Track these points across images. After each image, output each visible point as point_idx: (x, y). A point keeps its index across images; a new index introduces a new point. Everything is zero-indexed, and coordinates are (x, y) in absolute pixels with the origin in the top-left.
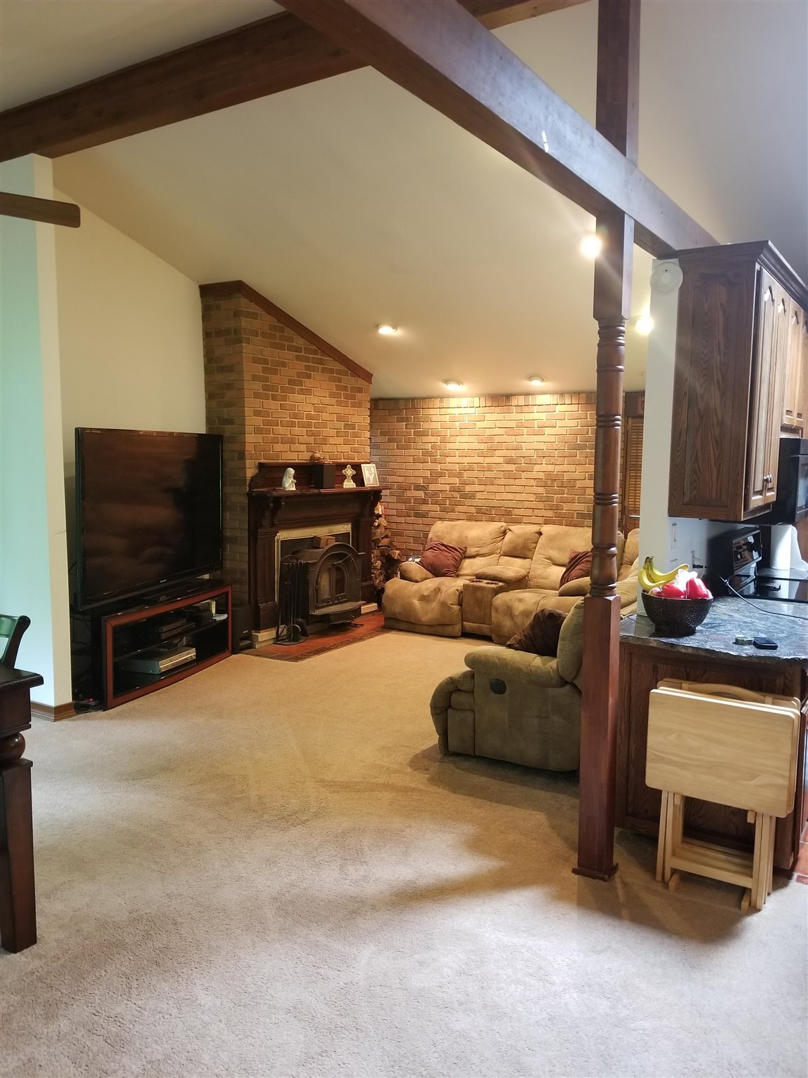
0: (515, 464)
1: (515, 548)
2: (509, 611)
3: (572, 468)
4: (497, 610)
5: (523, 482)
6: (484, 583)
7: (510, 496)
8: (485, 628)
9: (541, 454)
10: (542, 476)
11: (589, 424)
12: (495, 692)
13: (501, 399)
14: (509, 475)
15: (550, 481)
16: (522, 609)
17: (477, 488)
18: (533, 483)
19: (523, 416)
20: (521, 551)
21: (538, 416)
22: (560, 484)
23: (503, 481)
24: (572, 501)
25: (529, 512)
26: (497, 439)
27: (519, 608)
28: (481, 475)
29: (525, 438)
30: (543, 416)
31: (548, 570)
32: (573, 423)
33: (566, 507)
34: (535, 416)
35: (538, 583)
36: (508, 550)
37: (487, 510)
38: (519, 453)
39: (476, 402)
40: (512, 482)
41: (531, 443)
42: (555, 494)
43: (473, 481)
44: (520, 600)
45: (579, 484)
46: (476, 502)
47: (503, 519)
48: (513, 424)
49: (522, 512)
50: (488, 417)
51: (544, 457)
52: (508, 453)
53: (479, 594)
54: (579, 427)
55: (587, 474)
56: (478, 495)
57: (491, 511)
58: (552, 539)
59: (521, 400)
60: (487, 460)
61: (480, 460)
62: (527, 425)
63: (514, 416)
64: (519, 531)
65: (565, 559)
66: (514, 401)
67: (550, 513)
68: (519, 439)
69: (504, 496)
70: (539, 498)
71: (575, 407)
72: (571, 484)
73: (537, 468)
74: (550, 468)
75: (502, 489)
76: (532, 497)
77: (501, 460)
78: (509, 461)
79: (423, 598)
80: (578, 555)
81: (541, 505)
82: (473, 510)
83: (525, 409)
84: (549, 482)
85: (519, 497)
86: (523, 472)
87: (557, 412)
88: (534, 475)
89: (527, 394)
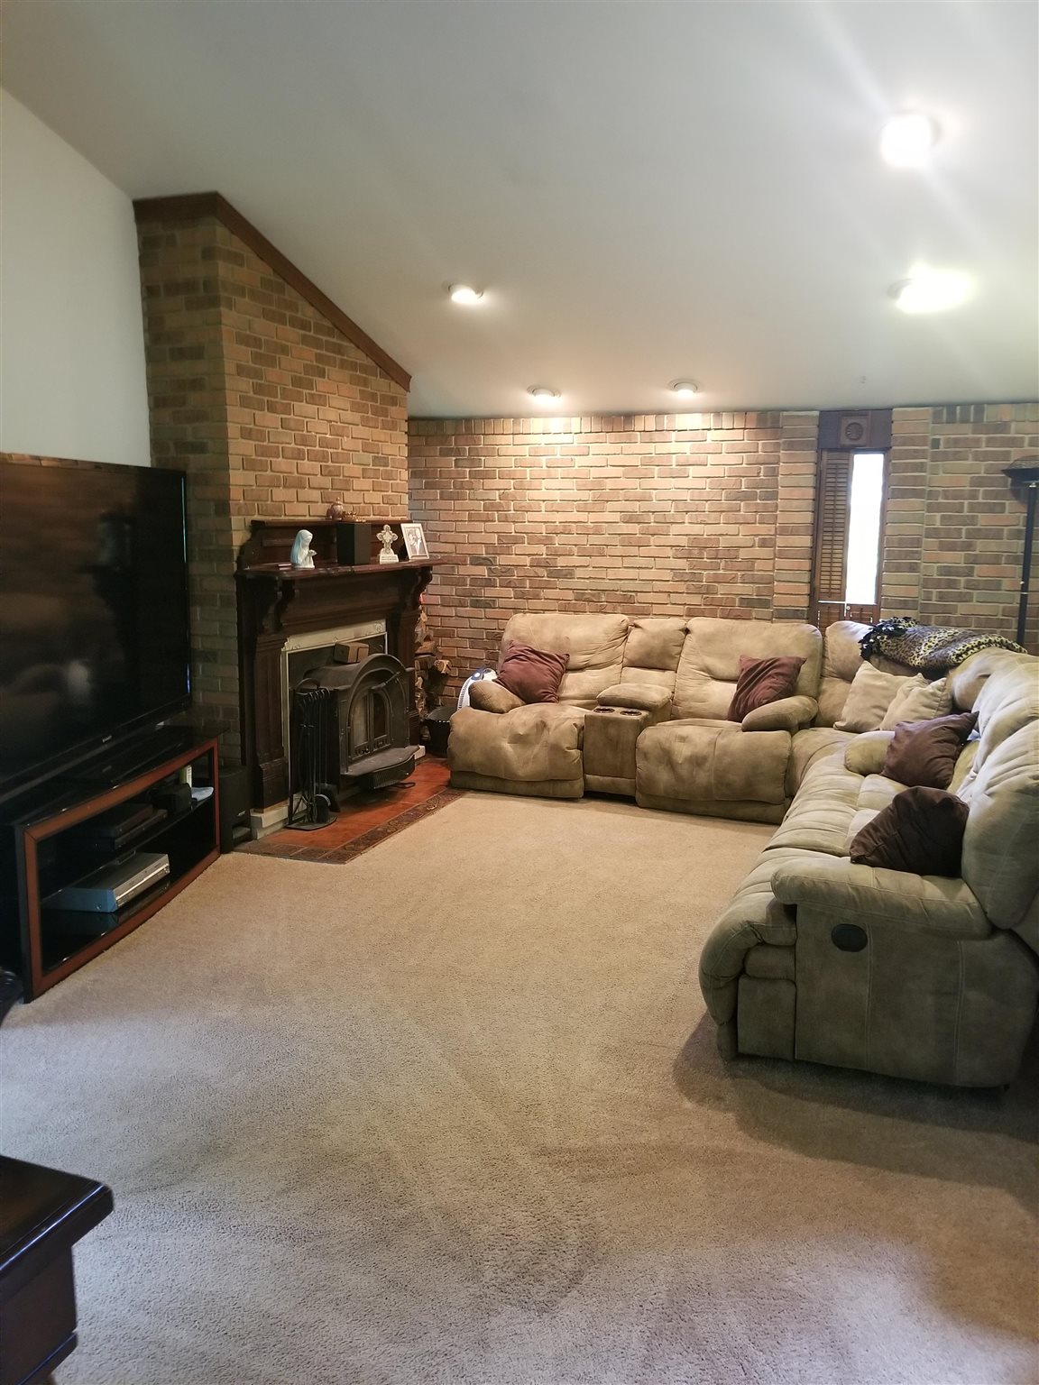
0: (639, 523)
1: (648, 655)
2: (667, 757)
3: (732, 529)
4: (646, 756)
5: (653, 551)
6: (617, 713)
7: (632, 574)
8: (623, 784)
9: (682, 507)
10: (684, 541)
11: (761, 460)
12: (843, 947)
13: (618, 420)
14: (628, 540)
15: (696, 549)
16: (689, 753)
17: (576, 560)
18: (669, 552)
19: (651, 448)
20: (658, 659)
21: (677, 447)
22: (713, 554)
23: (619, 550)
24: (733, 581)
25: (663, 598)
26: (609, 484)
27: (682, 752)
28: (583, 540)
29: (657, 482)
30: (687, 448)
31: (705, 688)
32: (734, 459)
33: (722, 589)
34: (673, 447)
35: (690, 708)
36: (637, 657)
37: (594, 595)
38: (645, 506)
39: (576, 424)
40: (634, 551)
41: (665, 490)
42: (705, 570)
43: (570, 551)
44: (683, 739)
45: (743, 554)
46: (575, 583)
47: (619, 609)
48: (636, 461)
49: (650, 598)
50: (594, 448)
51: (687, 512)
52: (629, 506)
53: (612, 731)
54: (744, 465)
55: (757, 539)
56: (579, 573)
57: (600, 597)
58: (708, 639)
59: (650, 423)
60: (593, 517)
61: (582, 517)
62: (660, 462)
63: (639, 447)
64: (655, 627)
65: (732, 669)
66: (639, 424)
67: (696, 600)
68: (647, 483)
69: (620, 573)
70: (679, 576)
71: (738, 434)
72: (731, 554)
73: (675, 529)
74: (697, 529)
75: (618, 562)
76: (668, 575)
77: (617, 517)
78: (630, 519)
79: (518, 739)
80: (760, 664)
81: (682, 587)
82: (570, 595)
83: (657, 436)
84: (696, 552)
85: (645, 574)
86: (653, 535)
87: (709, 441)
88: (671, 540)
89: (660, 413)
